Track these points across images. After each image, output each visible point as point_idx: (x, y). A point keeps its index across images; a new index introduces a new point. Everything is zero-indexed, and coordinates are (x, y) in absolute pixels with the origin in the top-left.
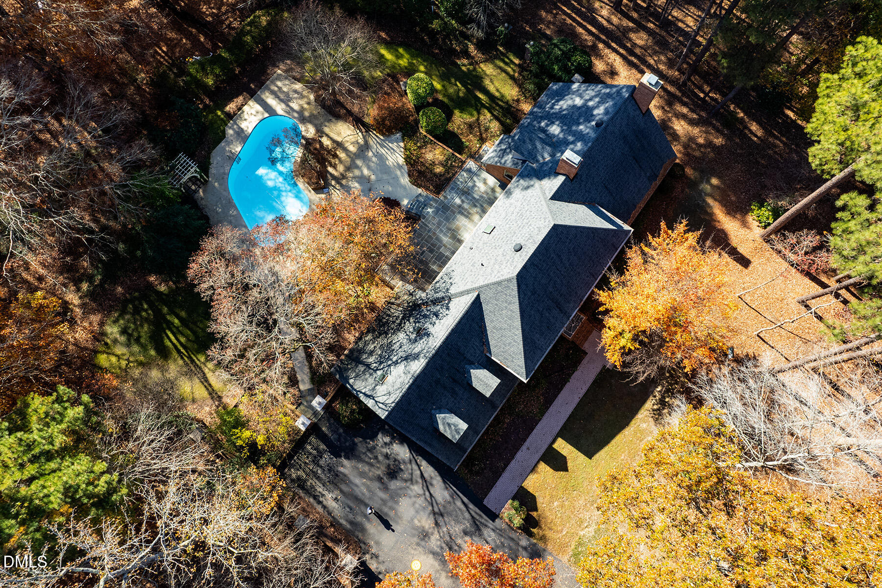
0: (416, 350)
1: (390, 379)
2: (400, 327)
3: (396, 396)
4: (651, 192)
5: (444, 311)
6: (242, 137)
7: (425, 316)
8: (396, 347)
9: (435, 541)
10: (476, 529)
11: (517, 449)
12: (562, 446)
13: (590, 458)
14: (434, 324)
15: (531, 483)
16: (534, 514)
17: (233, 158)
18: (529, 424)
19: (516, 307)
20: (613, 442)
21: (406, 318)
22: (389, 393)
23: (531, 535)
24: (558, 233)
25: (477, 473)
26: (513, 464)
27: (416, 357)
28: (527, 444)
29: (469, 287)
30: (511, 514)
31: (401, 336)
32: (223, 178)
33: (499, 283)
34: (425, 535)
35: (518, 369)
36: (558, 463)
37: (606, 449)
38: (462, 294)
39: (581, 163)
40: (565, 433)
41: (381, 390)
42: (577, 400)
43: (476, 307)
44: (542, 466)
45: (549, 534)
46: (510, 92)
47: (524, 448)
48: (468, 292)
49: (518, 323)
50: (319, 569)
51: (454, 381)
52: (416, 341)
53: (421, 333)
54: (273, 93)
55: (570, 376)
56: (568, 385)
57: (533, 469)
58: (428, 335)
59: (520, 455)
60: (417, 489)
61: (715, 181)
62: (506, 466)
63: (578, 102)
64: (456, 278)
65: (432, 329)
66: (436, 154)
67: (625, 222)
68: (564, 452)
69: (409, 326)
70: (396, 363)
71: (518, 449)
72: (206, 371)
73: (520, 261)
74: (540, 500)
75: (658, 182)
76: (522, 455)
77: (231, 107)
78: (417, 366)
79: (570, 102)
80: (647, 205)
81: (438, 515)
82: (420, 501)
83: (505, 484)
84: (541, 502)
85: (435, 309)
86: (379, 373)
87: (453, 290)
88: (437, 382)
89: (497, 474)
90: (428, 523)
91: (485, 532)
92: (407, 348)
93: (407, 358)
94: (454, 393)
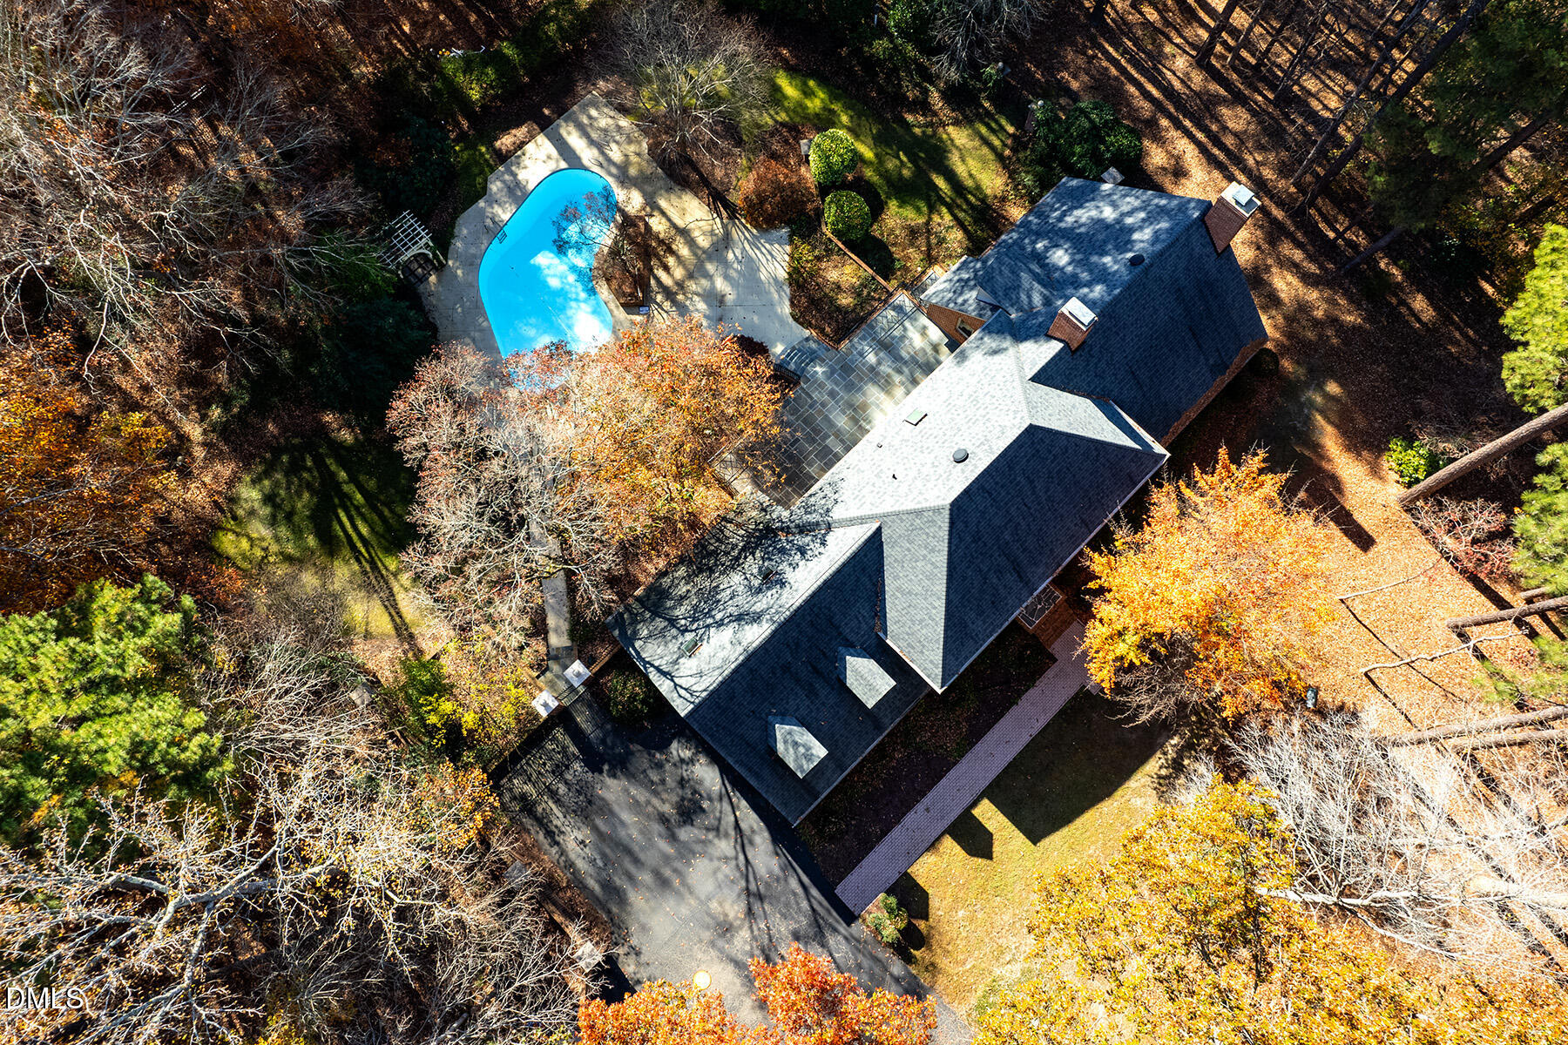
0: (758, 607)
1: (705, 650)
2: (735, 564)
3: (711, 681)
4: (1212, 394)
5: (816, 547)
6: (518, 194)
7: (783, 551)
8: (724, 596)
9: (742, 941)
10: (817, 933)
11: (908, 806)
12: (988, 814)
13: (1035, 843)
14: (795, 567)
15: (925, 870)
16: (921, 925)
17: (495, 230)
18: (936, 769)
19: (941, 559)
20: (1079, 822)
21: (749, 548)
22: (701, 674)
23: (908, 959)
24: (1035, 441)
25: (832, 839)
26: (896, 833)
27: (756, 618)
28: (926, 801)
29: (866, 511)
30: (880, 918)
31: (736, 578)
32: (473, 264)
33: (918, 513)
34: (725, 929)
35: (930, 667)
36: (977, 842)
37: (1064, 831)
38: (851, 522)
39: (1093, 323)
40: (997, 792)
41: (688, 666)
42: (1025, 739)
43: (874, 545)
44: (948, 843)
45: (943, 962)
46: (992, 181)
47: (920, 807)
48: (862, 520)
49: (941, 587)
50: (532, 957)
51: (816, 671)
52: (759, 591)
53: (770, 580)
54: (582, 129)
55: (1020, 694)
56: (1014, 712)
57: (932, 846)
58: (783, 584)
59: (910, 819)
60: (725, 846)
61: (1333, 388)
62: (885, 833)
63: (1109, 213)
64: (846, 493)
65: (790, 575)
66: (845, 273)
67: (1158, 439)
68: (990, 826)
69: (752, 565)
70: (720, 624)
71: (909, 808)
72: (396, 588)
73: (961, 479)
74: (934, 903)
75: (1227, 378)
76: (914, 818)
77: (505, 142)
78: (755, 635)
79: (1094, 213)
80: (1203, 415)
81: (754, 897)
82: (727, 870)
83: (878, 864)
84: (938, 904)
85: (801, 540)
86: (689, 636)
87: (837, 514)
88: (786, 668)
89: (867, 845)
90: (734, 909)
91: (832, 940)
92: (744, 601)
93: (739, 618)
94: (812, 693)
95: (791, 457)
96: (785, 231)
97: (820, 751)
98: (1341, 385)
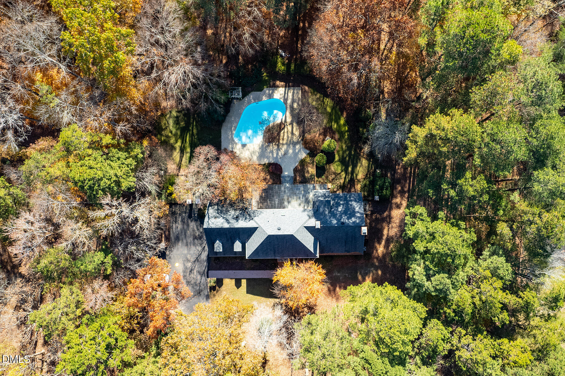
0: (231, 221)
1: (218, 220)
2: (235, 210)
3: (213, 226)
4: (342, 254)
5: (248, 220)
6: (270, 96)
7: (244, 215)
8: (229, 214)
9: (189, 265)
10: (202, 274)
11: (232, 269)
12: (244, 282)
13: (247, 293)
14: (242, 220)
15: (226, 281)
16: (217, 288)
17: (260, 100)
18: (242, 268)
19: (262, 241)
20: (256, 297)
21: (240, 209)
22: (213, 223)
23: (210, 291)
24: (292, 237)
25: (215, 263)
26: (227, 271)
27: (229, 223)
28: (236, 271)
29: (258, 222)
30: (211, 281)
31: (233, 212)
33: (264, 231)
34: (188, 261)
35: (248, 254)
36: (238, 284)
38: (256, 222)
40: (248, 280)
41: (213, 220)
42: (261, 277)
43: (255, 229)
44: (234, 281)
45: (217, 297)
47: (234, 271)
49: (258, 244)
51: (231, 238)
52: (234, 218)
53: (237, 218)
54: (293, 93)
55: (266, 270)
56: (263, 271)
57: (231, 279)
58: (237, 221)
59: (230, 271)
60: (200, 248)
61: (380, 272)
62: (225, 270)
63: (357, 209)
64: (261, 216)
65: (240, 221)
68: (243, 284)
69: (238, 213)
70: (223, 218)
71: (232, 270)
73: (275, 232)
75: (348, 254)
76: (232, 272)
77: (278, 83)
78: (226, 226)
80: (345, 256)
81: (197, 260)
82: (197, 252)
83: (220, 273)
84: (223, 288)
85: (247, 217)
86: (218, 215)
87: (255, 219)
88: (226, 234)
89: (220, 269)
90: (192, 260)
91: (203, 278)
92: (230, 218)
93: (227, 220)
94: (228, 240)
95: (267, 196)
96: (308, 152)
97: (221, 251)
98: (382, 273)
